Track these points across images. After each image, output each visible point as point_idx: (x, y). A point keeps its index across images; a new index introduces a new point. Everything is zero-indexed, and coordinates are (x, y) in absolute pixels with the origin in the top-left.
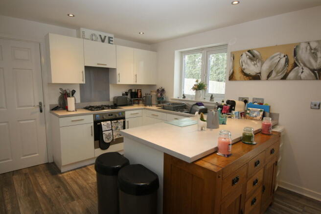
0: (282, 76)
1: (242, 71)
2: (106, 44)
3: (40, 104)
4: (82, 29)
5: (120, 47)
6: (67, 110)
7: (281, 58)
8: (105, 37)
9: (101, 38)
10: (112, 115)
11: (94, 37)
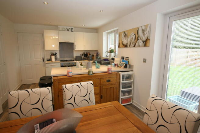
0: (134, 45)
1: (122, 43)
2: (70, 32)
3: (43, 58)
4: (59, 26)
5: (76, 33)
6: (51, 61)
7: (133, 35)
8: (69, 28)
9: (67, 29)
10: (69, 64)
11: (64, 29)
